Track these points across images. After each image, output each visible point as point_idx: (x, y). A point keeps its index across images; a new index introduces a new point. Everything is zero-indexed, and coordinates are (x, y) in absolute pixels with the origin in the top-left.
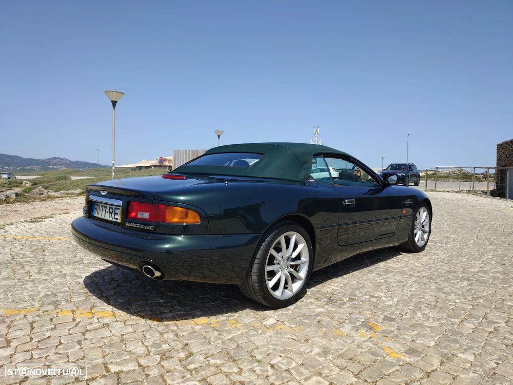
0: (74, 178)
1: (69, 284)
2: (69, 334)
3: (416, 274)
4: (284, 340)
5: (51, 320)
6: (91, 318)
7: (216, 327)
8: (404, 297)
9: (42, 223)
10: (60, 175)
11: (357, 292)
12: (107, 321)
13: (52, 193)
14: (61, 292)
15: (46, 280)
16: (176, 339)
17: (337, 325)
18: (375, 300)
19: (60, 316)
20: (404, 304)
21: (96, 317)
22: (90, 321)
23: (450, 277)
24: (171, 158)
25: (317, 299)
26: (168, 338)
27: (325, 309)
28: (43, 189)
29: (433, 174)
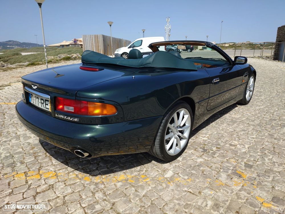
0: (23, 54)
1: (22, 145)
2: (24, 199)
3: (252, 123)
4: (184, 194)
5: (9, 184)
6: (39, 180)
7: (132, 183)
8: (252, 144)
9: (3, 90)
10: (15, 52)
11: (220, 142)
12: (51, 182)
13: (10, 66)
14: (17, 153)
15: (5, 142)
16: (105, 198)
17: (216, 174)
18: (233, 148)
19: (16, 179)
20: (254, 152)
21: (44, 178)
22: (39, 183)
23: (273, 124)
24: (81, 39)
25: (195, 150)
26: (98, 197)
27: (204, 159)
28: (4, 63)
29: (233, 45)
